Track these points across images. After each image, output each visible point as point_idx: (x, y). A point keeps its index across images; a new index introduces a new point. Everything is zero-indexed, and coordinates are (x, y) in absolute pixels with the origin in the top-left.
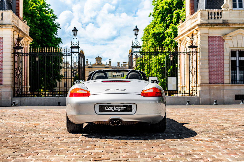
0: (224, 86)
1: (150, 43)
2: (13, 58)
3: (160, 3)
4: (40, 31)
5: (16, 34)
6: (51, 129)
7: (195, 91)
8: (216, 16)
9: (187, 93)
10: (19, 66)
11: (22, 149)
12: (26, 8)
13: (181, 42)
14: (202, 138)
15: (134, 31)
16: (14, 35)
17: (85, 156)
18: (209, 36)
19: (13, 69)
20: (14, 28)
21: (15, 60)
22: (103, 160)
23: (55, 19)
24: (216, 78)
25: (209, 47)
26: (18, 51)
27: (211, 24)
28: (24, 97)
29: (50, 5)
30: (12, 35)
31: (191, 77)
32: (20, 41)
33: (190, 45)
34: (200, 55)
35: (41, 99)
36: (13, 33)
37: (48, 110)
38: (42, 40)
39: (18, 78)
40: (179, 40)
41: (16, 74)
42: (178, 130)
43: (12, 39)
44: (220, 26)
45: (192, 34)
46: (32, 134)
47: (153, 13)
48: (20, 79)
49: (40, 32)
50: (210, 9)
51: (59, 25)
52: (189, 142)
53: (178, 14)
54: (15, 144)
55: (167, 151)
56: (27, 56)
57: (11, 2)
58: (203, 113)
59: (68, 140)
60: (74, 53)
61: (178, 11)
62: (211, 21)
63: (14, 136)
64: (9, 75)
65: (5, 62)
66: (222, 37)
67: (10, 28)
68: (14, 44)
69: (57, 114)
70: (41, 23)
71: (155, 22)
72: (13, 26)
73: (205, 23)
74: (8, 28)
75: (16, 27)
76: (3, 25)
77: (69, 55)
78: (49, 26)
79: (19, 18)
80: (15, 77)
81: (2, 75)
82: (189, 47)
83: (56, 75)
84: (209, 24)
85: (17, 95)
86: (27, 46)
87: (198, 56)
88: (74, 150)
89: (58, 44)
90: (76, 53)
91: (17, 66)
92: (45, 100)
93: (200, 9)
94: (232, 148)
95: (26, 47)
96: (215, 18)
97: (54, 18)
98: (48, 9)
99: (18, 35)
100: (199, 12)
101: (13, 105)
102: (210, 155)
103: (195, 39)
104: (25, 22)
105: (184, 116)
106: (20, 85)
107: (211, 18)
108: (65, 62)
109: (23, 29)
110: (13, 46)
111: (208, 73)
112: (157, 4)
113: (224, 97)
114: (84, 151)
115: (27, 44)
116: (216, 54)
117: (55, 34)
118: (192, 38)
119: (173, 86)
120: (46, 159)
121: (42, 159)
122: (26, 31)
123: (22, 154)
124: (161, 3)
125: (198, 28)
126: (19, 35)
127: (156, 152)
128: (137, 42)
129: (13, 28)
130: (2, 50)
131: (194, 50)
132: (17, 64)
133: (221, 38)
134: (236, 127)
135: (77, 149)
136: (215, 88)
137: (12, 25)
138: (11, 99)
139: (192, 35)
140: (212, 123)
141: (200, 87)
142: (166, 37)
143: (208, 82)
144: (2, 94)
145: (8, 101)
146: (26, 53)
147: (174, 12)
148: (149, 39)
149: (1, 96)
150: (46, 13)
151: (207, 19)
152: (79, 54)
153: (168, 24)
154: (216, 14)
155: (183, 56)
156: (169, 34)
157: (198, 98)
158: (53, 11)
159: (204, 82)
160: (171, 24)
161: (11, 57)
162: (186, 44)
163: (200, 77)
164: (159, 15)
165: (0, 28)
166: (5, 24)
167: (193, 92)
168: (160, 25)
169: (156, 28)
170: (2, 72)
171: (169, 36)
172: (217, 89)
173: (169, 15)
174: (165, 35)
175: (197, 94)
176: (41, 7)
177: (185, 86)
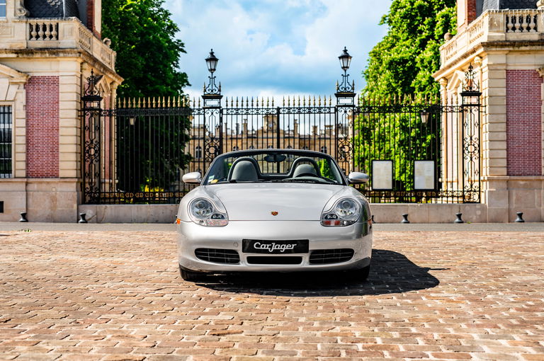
0: (541, 180)
1: (383, 82)
2: (81, 120)
4: (141, 59)
5: (87, 68)
6: (145, 273)
7: (475, 191)
8: (525, 25)
9: (458, 197)
10: (93, 138)
11: (80, 312)
13: (447, 82)
14: (445, 294)
15: (341, 60)
16: (83, 71)
17: (196, 326)
18: (507, 70)
19: (80, 145)
20: (82, 55)
21: (86, 125)
22: (229, 333)
23: (175, 33)
24: (524, 163)
25: (508, 94)
26: (92, 106)
27: (513, 44)
28: (105, 203)
30: (77, 72)
31: (467, 161)
32: (95, 83)
33: (464, 90)
34: (487, 113)
36: (81, 67)
37: (149, 232)
38: (145, 77)
39: (92, 162)
40: (443, 78)
41: (87, 155)
42: (403, 278)
43: (79, 80)
44: (534, 47)
45: (469, 65)
46: (104, 282)
47: (389, 16)
48: (95, 165)
49: (140, 62)
50: (510, 9)
51: (182, 45)
52: (414, 302)
53: (447, 17)
54: (69, 301)
55: (359, 319)
56: (110, 116)
57: (76, 0)
58: (474, 242)
59: (173, 295)
60: (211, 110)
61: (445, 10)
62: (513, 36)
63: (69, 286)
64: (73, 157)
65: (64, 129)
66: (538, 72)
67: (74, 57)
68: (83, 91)
69: (166, 241)
70: (144, 41)
71: (394, 37)
72: (80, 53)
73: (500, 41)
74: (69, 57)
75: (86, 53)
76: (59, 50)
77: (199, 114)
78: (160, 48)
79: (94, 35)
80: (85, 160)
81: (58, 157)
82: (463, 94)
83: (176, 155)
84: (508, 43)
85: (89, 199)
86: (111, 94)
87: (484, 114)
88: (179, 315)
89: (180, 88)
90: (214, 110)
91: (89, 138)
92: (149, 209)
93: (487, 10)
94: (495, 315)
95: (108, 96)
96: (521, 29)
97: (171, 30)
98: (159, 11)
99: (91, 71)
100: (486, 15)
101: (81, 220)
102: (442, 327)
103: (478, 76)
104: (106, 43)
105: (430, 248)
106: (95, 179)
107: (514, 29)
108: (197, 126)
109: (102, 58)
110: (81, 95)
111: (505, 152)
113: (541, 206)
114: (196, 317)
115: (111, 90)
116: (524, 110)
117: (174, 64)
118: (469, 73)
119: (428, 179)
120: (120, 331)
121: (114, 331)
122: (109, 61)
123: (78, 320)
125: (482, 53)
126: (94, 70)
127: (338, 320)
128: (347, 84)
129: (80, 56)
130: (58, 102)
131: (474, 100)
132: (89, 132)
133: (536, 73)
134: (530, 273)
135: (184, 313)
136: (521, 185)
137: (79, 50)
138: (78, 209)
139: (471, 68)
140: (483, 263)
141: (488, 183)
142: (419, 69)
143: (504, 171)
144: (57, 196)
145: (72, 211)
146: (108, 108)
147: (439, 14)
148: (381, 74)
149: (56, 200)
150: (154, 19)
151: (503, 32)
152: (221, 112)
153: (424, 39)
154: (525, 20)
155: (449, 114)
156: (426, 64)
157: (483, 208)
158: (170, 14)
159: (497, 172)
160: (431, 41)
161: (76, 118)
162: (457, 87)
163: (488, 160)
164: (403, 21)
165: (54, 56)
166: (63, 47)
167: (470, 195)
168: (404, 42)
169: (397, 50)
170: (58, 150)
171: (426, 67)
172: (525, 187)
173: (427, 20)
174: (417, 65)
175: (479, 197)
176: (142, 7)
177: (455, 179)
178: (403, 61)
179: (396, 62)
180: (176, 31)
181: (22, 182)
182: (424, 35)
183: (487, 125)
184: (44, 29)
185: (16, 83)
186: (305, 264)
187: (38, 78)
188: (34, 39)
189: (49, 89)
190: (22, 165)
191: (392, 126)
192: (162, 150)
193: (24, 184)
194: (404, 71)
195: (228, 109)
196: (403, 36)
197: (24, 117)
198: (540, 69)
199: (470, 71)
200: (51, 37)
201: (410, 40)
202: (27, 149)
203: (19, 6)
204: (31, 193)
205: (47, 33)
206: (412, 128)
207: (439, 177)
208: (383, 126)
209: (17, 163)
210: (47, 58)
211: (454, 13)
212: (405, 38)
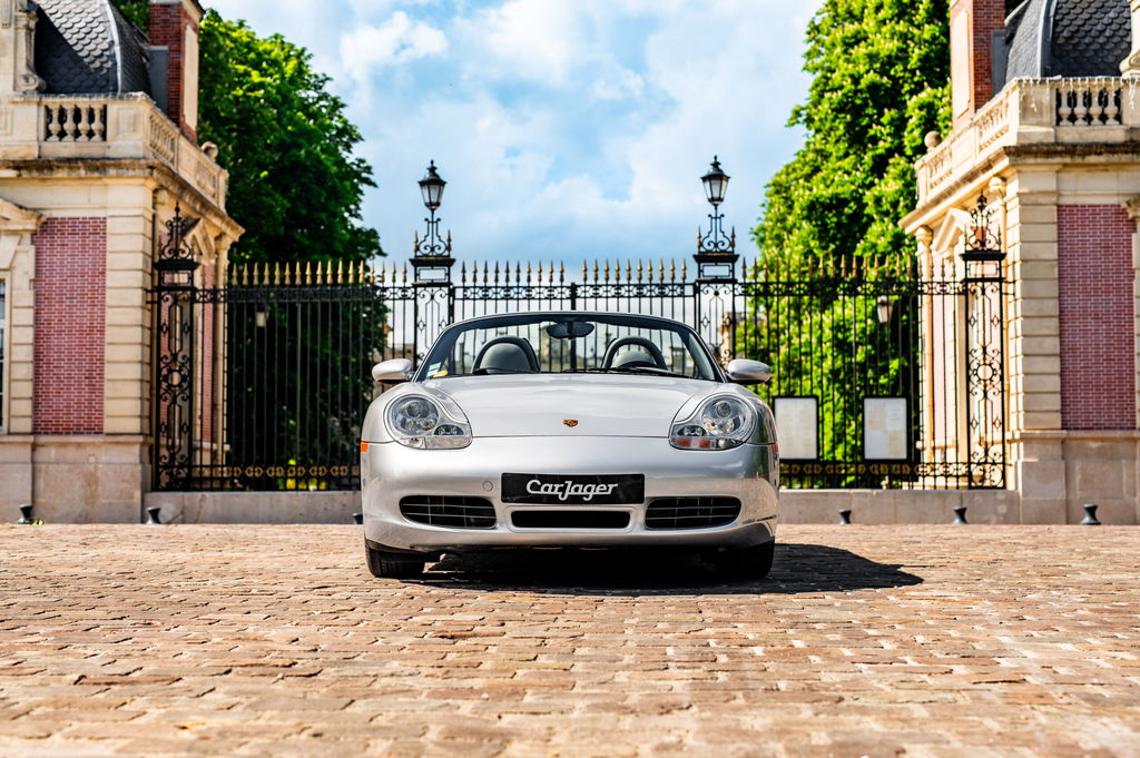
0: (1134, 440)
1: (796, 248)
2: (152, 311)
3: (841, 61)
4: (279, 199)
5: (167, 201)
6: (290, 570)
7: (994, 463)
8: (1095, 109)
9: (957, 477)
10: (178, 349)
12: (217, 91)
13: (932, 236)
14: (938, 593)
15: (708, 184)
16: (158, 207)
18: (1059, 206)
19: (150, 364)
20: (155, 173)
21: (163, 321)
22: (474, 636)
23: (353, 145)
24: (1098, 402)
25: (1061, 256)
26: (176, 281)
27: (1071, 150)
28: (201, 490)
29: (328, 79)
30: (146, 209)
31: (977, 398)
32: (184, 233)
33: (969, 248)
34: (1018, 295)
35: (278, 501)
36: (154, 198)
38: (288, 237)
39: (174, 402)
40: (922, 226)
41: (164, 385)
43: (150, 225)
44: (1116, 156)
45: (979, 195)
46: (204, 579)
47: (807, 108)
48: (180, 407)
49: (279, 204)
50: (1063, 76)
51: (368, 169)
52: (870, 602)
53: (930, 108)
56: (215, 301)
57: (144, 60)
58: (995, 536)
60: (429, 289)
61: (927, 94)
62: (1072, 133)
63: (127, 584)
64: (134, 390)
65: (116, 330)
66: (1124, 210)
67: (139, 177)
68: (157, 248)
70: (286, 162)
71: (819, 152)
72: (152, 168)
73: (1043, 144)
74: (128, 177)
75: (165, 169)
76: (108, 162)
77: (404, 298)
78: (321, 175)
79: (182, 133)
80: (159, 397)
81: (101, 389)
82: (967, 257)
84: (1059, 148)
85: (167, 480)
86: (217, 260)
87: (1011, 298)
90: (436, 289)
91: (169, 349)
92: (296, 503)
93: (1016, 79)
94: (1047, 616)
95: (210, 264)
96: (1088, 118)
97: (345, 139)
98: (320, 99)
99: (175, 206)
100: (1014, 89)
101: (151, 522)
102: (933, 629)
103: (997, 218)
104: (207, 151)
106: (180, 438)
107: (1072, 118)
109: (199, 183)
110: (153, 257)
111: (1057, 379)
112: (827, 64)
113: (1135, 495)
115: (217, 252)
116: (1096, 291)
117: (349, 211)
118: (979, 213)
119: (893, 438)
122: (212, 190)
124: (848, 61)
125: (1007, 169)
126: (181, 207)
128: (720, 234)
129: (151, 174)
130: (103, 273)
131: (990, 269)
132: (170, 338)
133: (1120, 212)
136: (1092, 449)
137: (150, 162)
138: (143, 499)
139: (982, 201)
141: (1021, 444)
142: (871, 220)
143: (1057, 420)
144: (99, 473)
145: (129, 506)
146: (209, 286)
147: (912, 103)
148: (790, 232)
149: (96, 483)
150: (310, 116)
151: (1049, 125)
152: (452, 293)
153: (880, 156)
154: (1095, 100)
155: (938, 299)
156: (886, 206)
157: (1012, 500)
158: (343, 106)
159: (1039, 421)
160: (896, 159)
161: (143, 307)
162: (952, 246)
163: (1021, 396)
164: (836, 117)
165: (96, 175)
166: (116, 156)
167: (984, 471)
168: (840, 163)
169: (824, 179)
170: (101, 375)
171: (886, 214)
172: (1100, 453)
173: (889, 115)
174: (867, 211)
175: (1004, 477)
176: (284, 90)
177: (950, 441)
178: (838, 203)
179: (822, 204)
180: (355, 140)
181: (24, 443)
182: (882, 147)
183: (1019, 322)
184: (77, 118)
185: (14, 233)
186: (636, 529)
187: (63, 221)
188: (54, 138)
189: (84, 246)
190: (25, 408)
191: (814, 340)
192: (324, 396)
193: (28, 450)
194: (839, 225)
195: (465, 289)
196: (835, 150)
197: (32, 304)
198: (1128, 203)
199: (982, 208)
200: (91, 134)
201: (852, 158)
202: (37, 373)
203: (23, 70)
204: (43, 466)
205: (83, 126)
206: (858, 344)
207: (918, 438)
208: (795, 341)
209: (13, 403)
210: (80, 179)
211: (945, 100)
212: (841, 153)
